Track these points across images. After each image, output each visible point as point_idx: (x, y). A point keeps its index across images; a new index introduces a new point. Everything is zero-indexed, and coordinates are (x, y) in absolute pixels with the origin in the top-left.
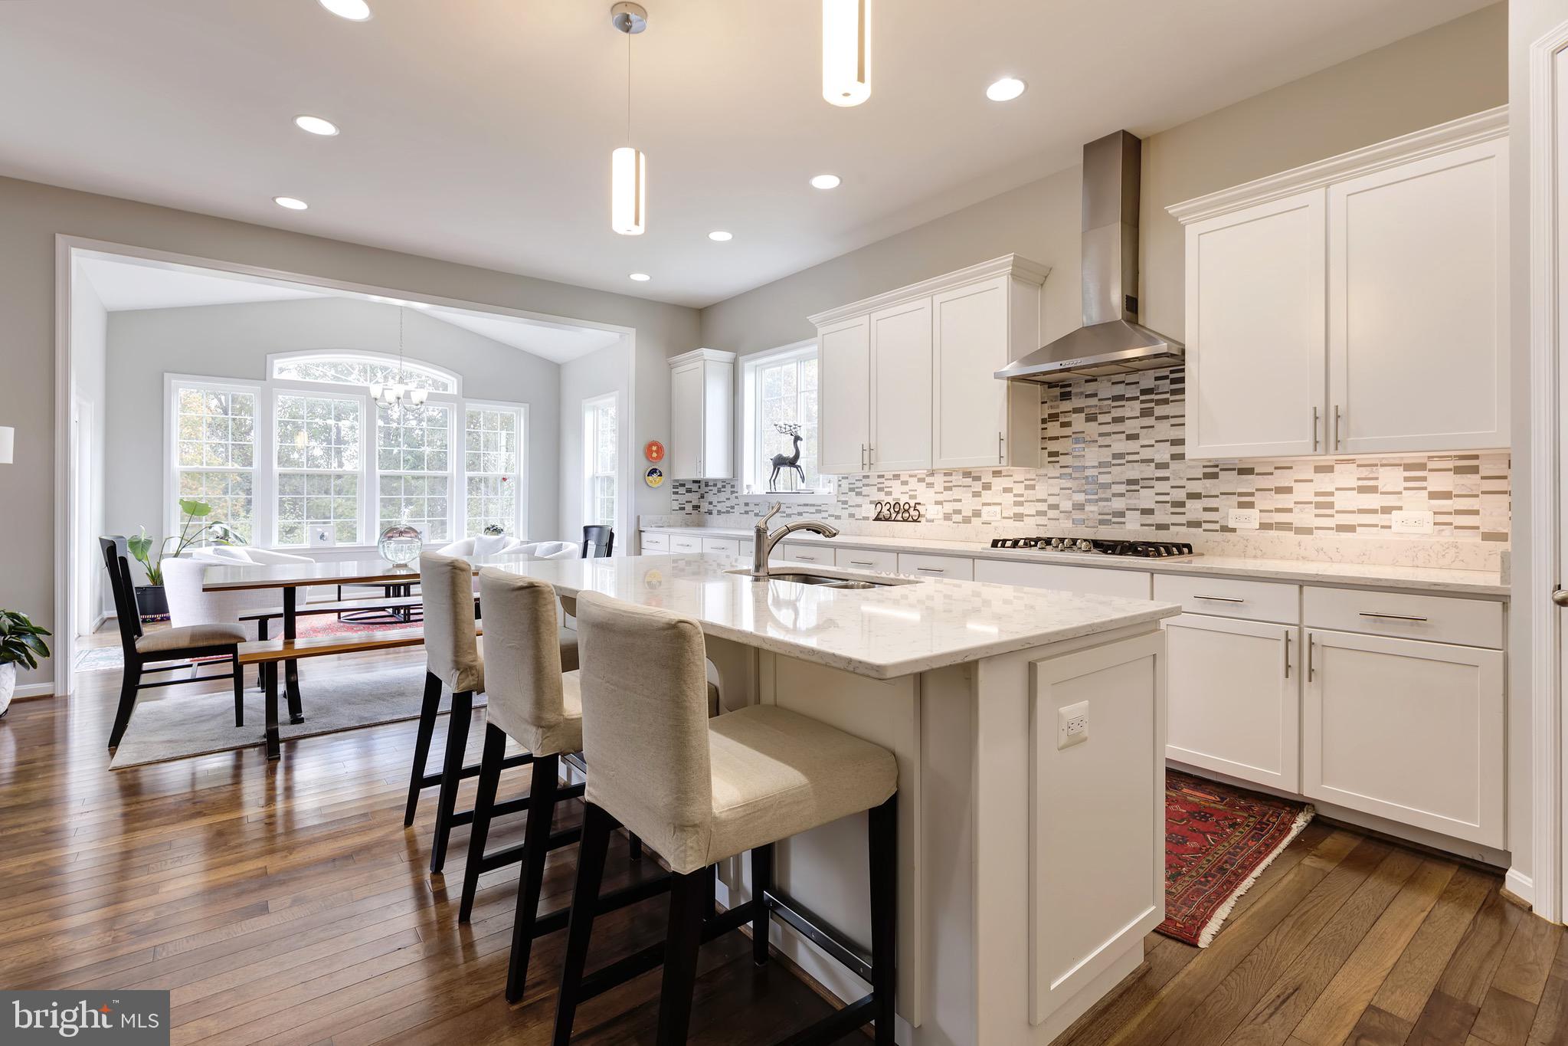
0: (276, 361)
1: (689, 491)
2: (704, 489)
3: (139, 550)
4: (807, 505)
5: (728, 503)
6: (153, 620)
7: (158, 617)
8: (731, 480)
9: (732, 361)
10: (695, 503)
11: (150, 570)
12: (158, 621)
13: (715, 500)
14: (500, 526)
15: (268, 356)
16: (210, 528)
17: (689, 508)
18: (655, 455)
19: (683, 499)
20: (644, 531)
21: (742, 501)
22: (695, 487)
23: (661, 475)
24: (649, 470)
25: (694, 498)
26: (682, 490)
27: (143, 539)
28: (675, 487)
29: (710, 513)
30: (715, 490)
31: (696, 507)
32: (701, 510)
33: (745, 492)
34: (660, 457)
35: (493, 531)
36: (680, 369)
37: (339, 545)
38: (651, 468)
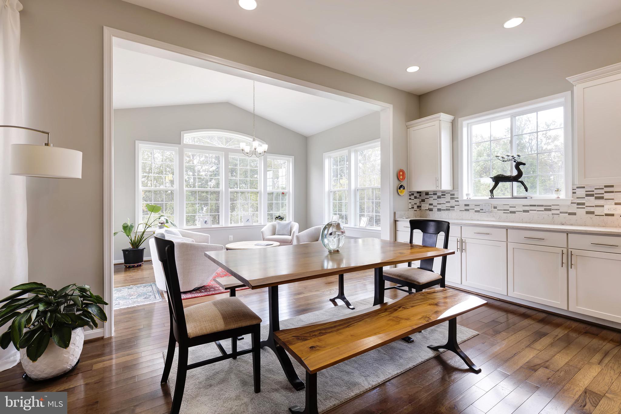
0: (185, 135)
1: (415, 198)
2: (424, 196)
3: (128, 231)
4: (535, 206)
5: (448, 205)
6: (134, 267)
7: (136, 265)
8: (451, 191)
9: (451, 121)
10: (418, 204)
11: (131, 240)
12: (135, 267)
13: (435, 203)
14: (282, 216)
15: (181, 132)
16: (159, 218)
17: (415, 207)
18: (401, 177)
19: (413, 202)
20: (398, 221)
21: (462, 203)
22: (418, 195)
23: (404, 189)
24: (399, 186)
25: (417, 201)
26: (412, 197)
27: (129, 225)
28: (410, 196)
29: (431, 210)
30: (435, 197)
31: (419, 207)
32: (422, 208)
33: (465, 198)
34: (404, 178)
35: (279, 219)
36: (416, 128)
37: (213, 226)
38: (400, 185)
